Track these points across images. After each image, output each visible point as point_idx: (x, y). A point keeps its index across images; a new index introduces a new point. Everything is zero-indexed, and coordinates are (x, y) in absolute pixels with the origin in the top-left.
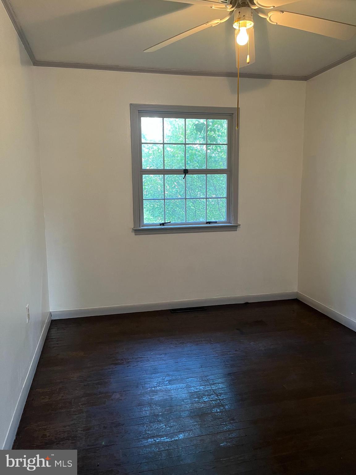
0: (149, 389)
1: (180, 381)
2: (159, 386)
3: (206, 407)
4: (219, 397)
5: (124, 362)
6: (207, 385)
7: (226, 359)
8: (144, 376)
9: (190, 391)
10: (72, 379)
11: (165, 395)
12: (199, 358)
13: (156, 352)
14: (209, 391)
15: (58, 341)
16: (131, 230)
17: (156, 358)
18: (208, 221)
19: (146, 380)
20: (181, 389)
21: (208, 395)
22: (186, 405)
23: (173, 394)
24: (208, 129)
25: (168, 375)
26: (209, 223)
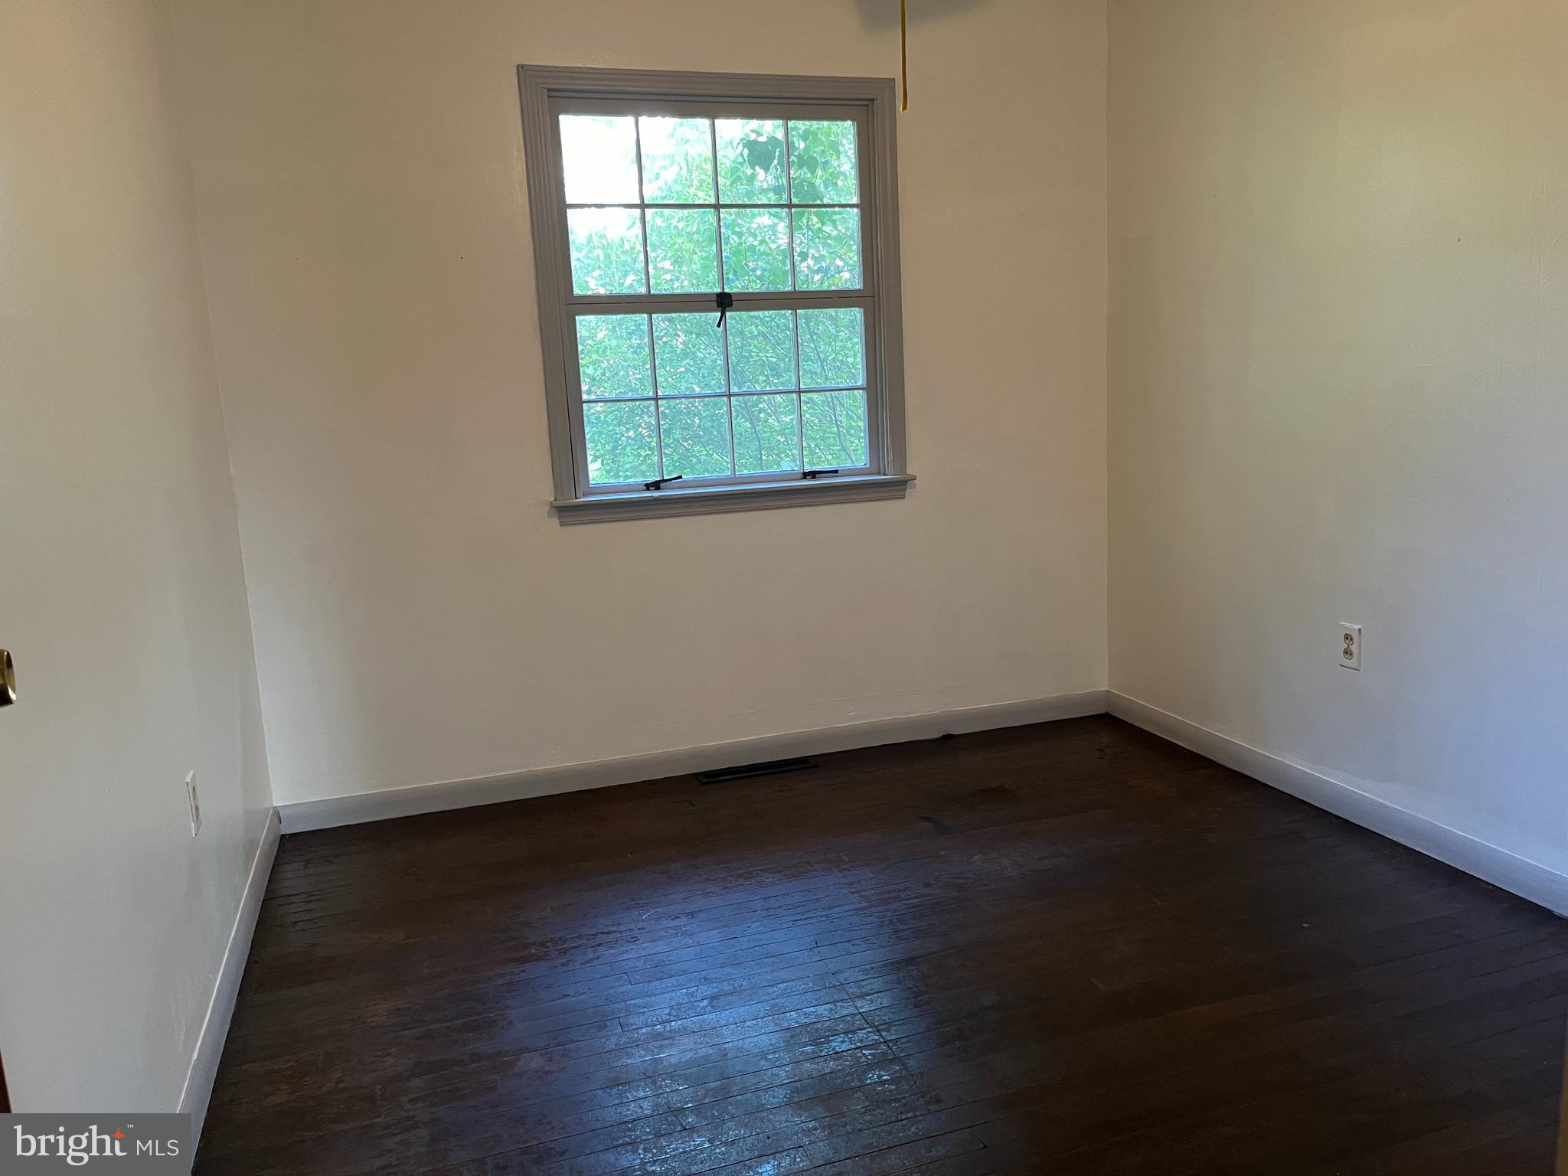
0: (644, 1030)
1: (749, 995)
2: (678, 1018)
3: (843, 1070)
4: (884, 1034)
5: (549, 951)
6: (842, 1001)
7: (897, 913)
8: (623, 989)
9: (786, 1025)
10: (369, 1020)
11: (701, 1043)
12: (805, 919)
13: (659, 910)
14: (849, 1018)
15: (310, 901)
16: (547, 508)
17: (662, 929)
18: (807, 468)
19: (633, 1002)
20: (755, 1022)
21: (846, 1033)
22: (775, 1071)
23: (730, 1038)
24: (793, 158)
25: (707, 980)
26: (813, 474)
